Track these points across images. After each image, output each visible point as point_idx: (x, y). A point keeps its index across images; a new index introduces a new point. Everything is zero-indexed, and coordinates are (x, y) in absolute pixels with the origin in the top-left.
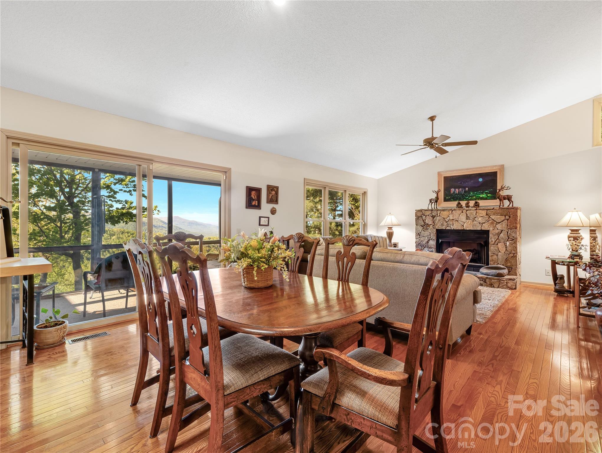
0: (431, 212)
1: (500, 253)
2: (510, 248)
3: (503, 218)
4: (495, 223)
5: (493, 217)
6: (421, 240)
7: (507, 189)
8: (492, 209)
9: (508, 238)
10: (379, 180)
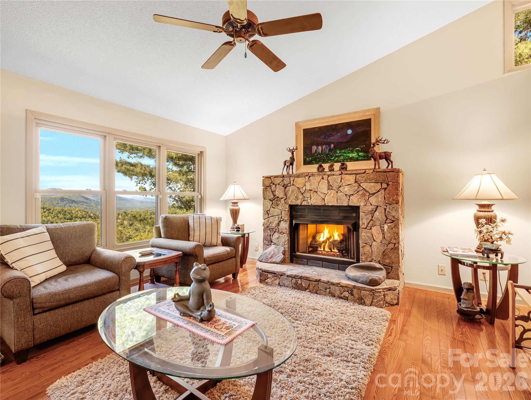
0: (281, 179)
1: (374, 243)
2: (389, 235)
3: (378, 186)
4: (368, 194)
5: (364, 185)
6: (270, 221)
7: (383, 143)
8: (363, 173)
9: (385, 219)
10: (226, 137)
